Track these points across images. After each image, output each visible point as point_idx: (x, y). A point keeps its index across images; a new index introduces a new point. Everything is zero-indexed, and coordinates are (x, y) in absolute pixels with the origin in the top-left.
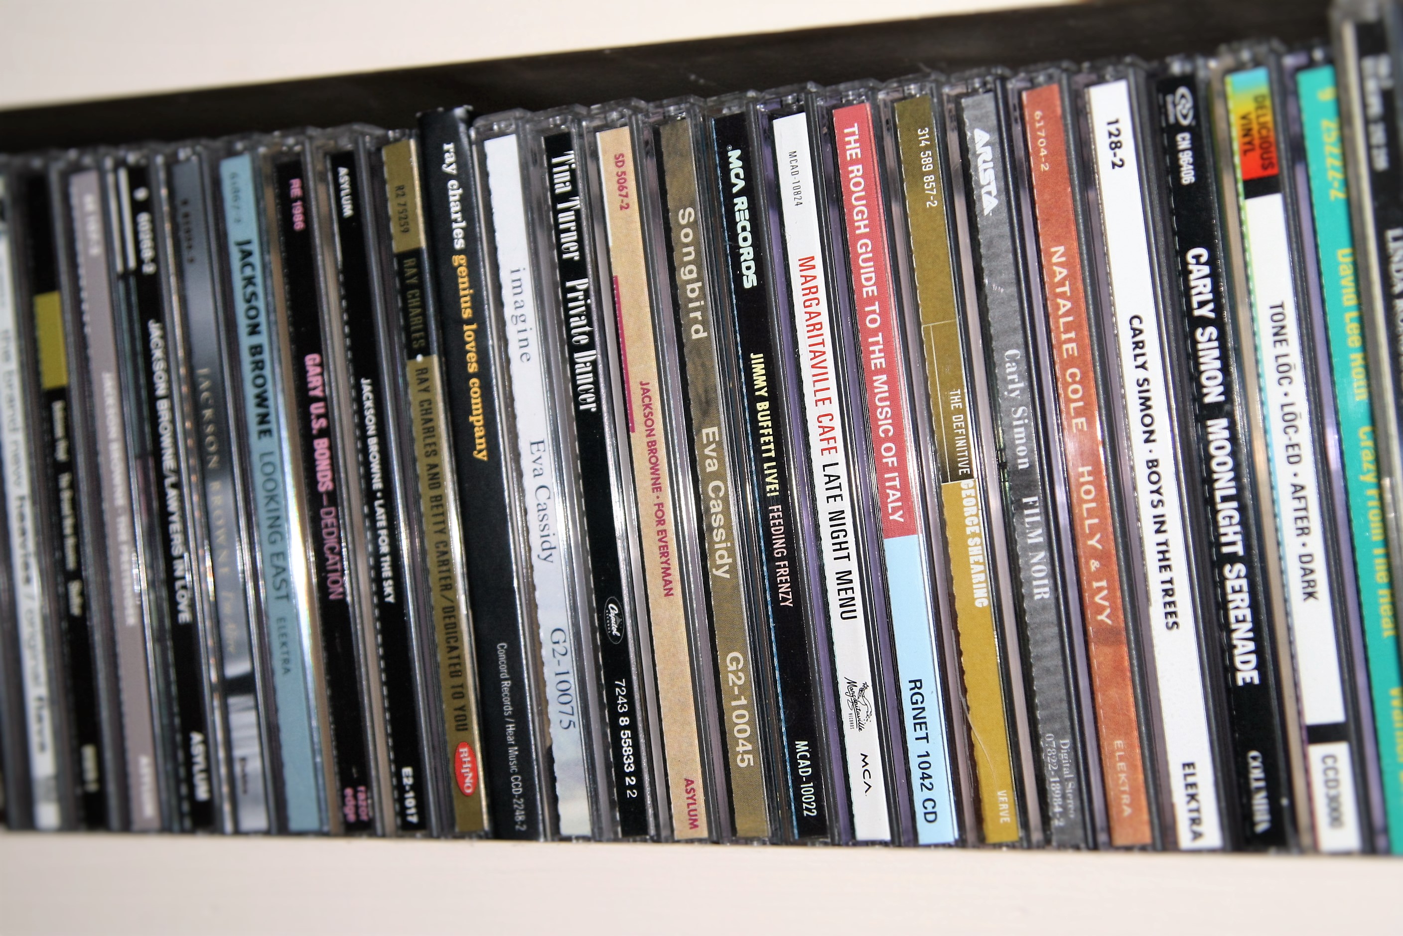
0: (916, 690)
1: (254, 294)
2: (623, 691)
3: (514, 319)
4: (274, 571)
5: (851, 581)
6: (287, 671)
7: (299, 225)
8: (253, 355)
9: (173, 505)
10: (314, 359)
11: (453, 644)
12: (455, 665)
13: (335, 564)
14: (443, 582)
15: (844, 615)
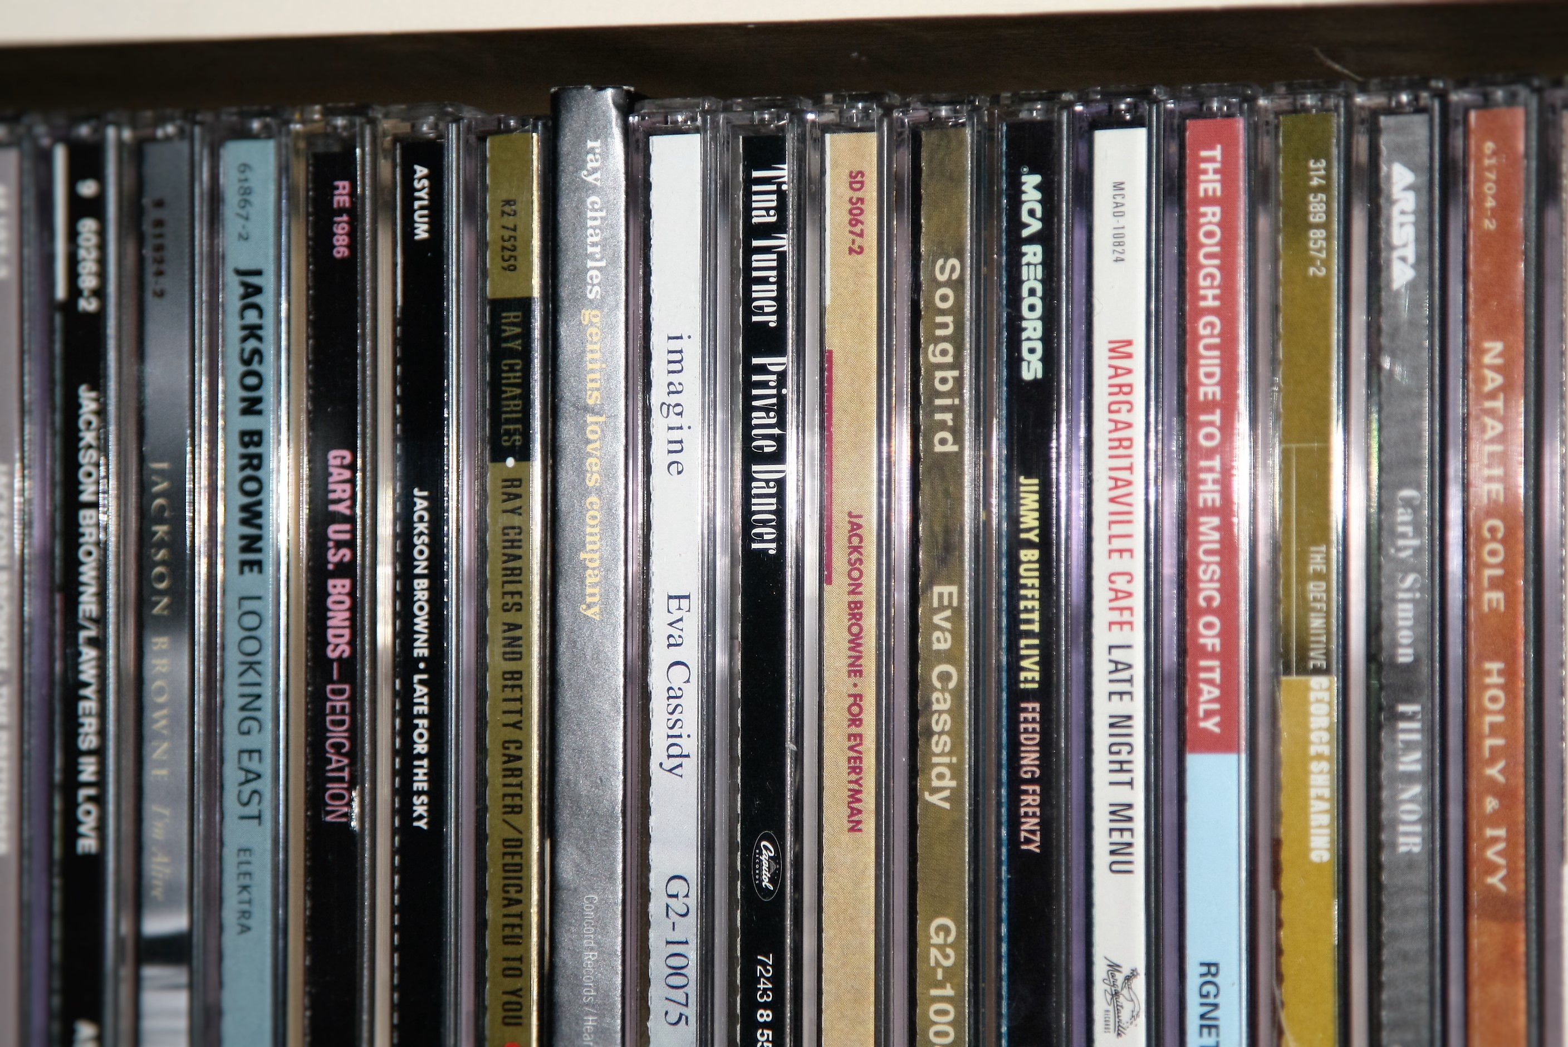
0: (1209, 978)
1: (257, 352)
2: (768, 971)
3: (665, 407)
4: (242, 776)
5: (1130, 819)
6: (245, 929)
7: (341, 249)
8: (245, 445)
9: (88, 672)
10: (343, 458)
11: (513, 894)
12: (513, 926)
13: (341, 769)
14: (508, 801)
15: (1115, 867)
